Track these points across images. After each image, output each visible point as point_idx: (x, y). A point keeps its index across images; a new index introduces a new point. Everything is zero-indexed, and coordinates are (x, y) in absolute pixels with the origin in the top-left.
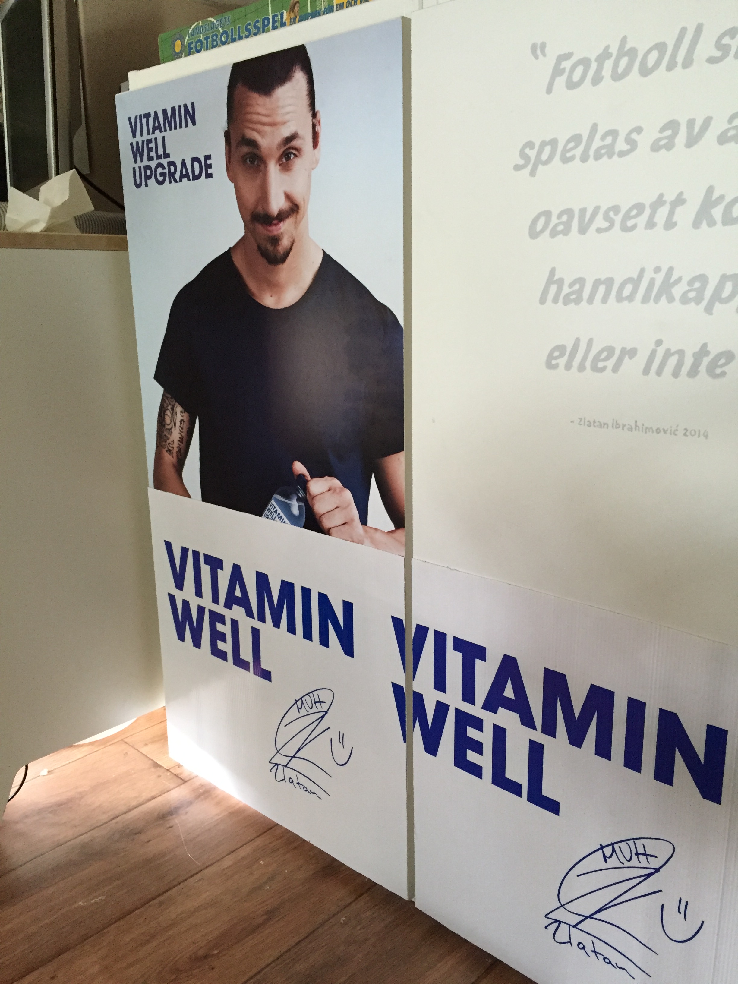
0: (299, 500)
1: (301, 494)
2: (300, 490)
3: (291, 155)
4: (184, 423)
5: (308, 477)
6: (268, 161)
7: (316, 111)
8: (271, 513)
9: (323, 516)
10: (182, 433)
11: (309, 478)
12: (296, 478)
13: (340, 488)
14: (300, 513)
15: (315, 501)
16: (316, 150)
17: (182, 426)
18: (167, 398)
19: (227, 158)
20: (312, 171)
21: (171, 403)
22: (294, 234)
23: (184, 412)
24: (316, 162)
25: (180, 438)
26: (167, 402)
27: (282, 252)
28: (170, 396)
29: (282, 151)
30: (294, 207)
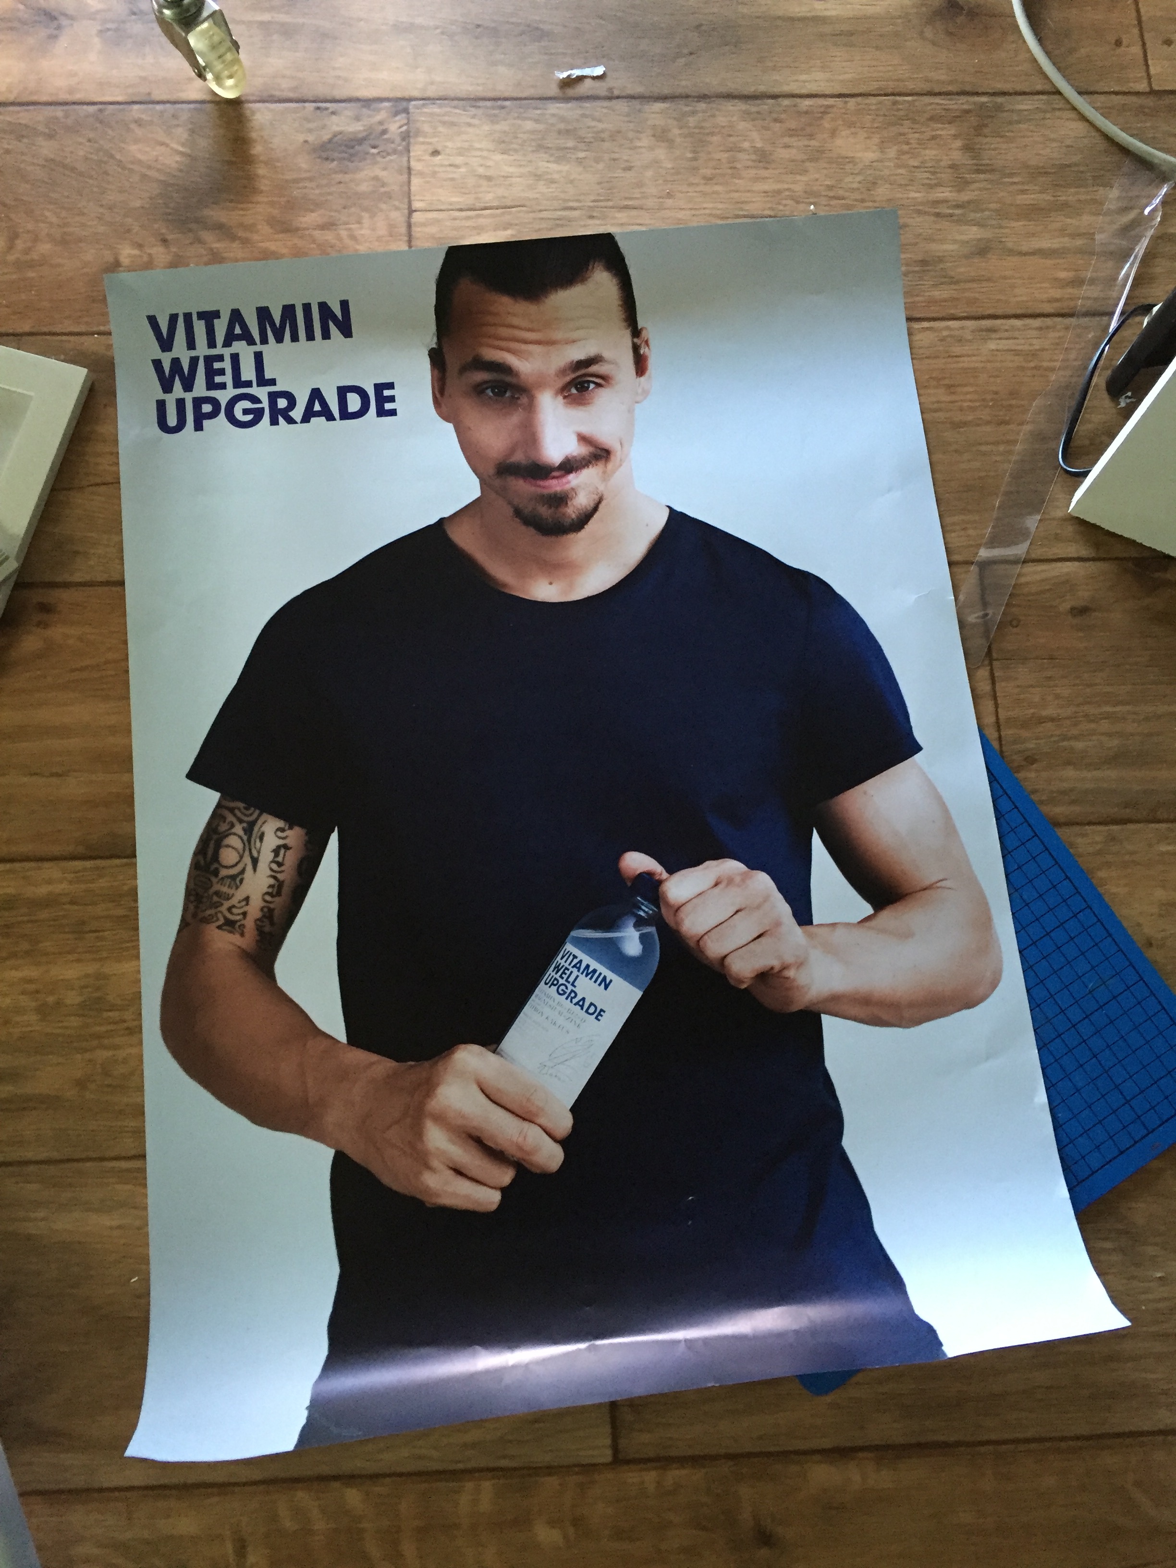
0: (640, 923)
1: (647, 910)
2: (643, 904)
4: (289, 853)
6: (536, 392)
10: (279, 876)
12: (629, 884)
13: (742, 873)
14: (644, 950)
15: (682, 914)
16: (642, 379)
17: (280, 859)
18: (232, 810)
19: (436, 387)
20: (637, 404)
21: (246, 819)
22: (601, 488)
23: (291, 828)
24: (646, 393)
25: (271, 886)
26: (230, 818)
27: (574, 516)
28: (241, 805)
29: (568, 379)
30: (599, 452)
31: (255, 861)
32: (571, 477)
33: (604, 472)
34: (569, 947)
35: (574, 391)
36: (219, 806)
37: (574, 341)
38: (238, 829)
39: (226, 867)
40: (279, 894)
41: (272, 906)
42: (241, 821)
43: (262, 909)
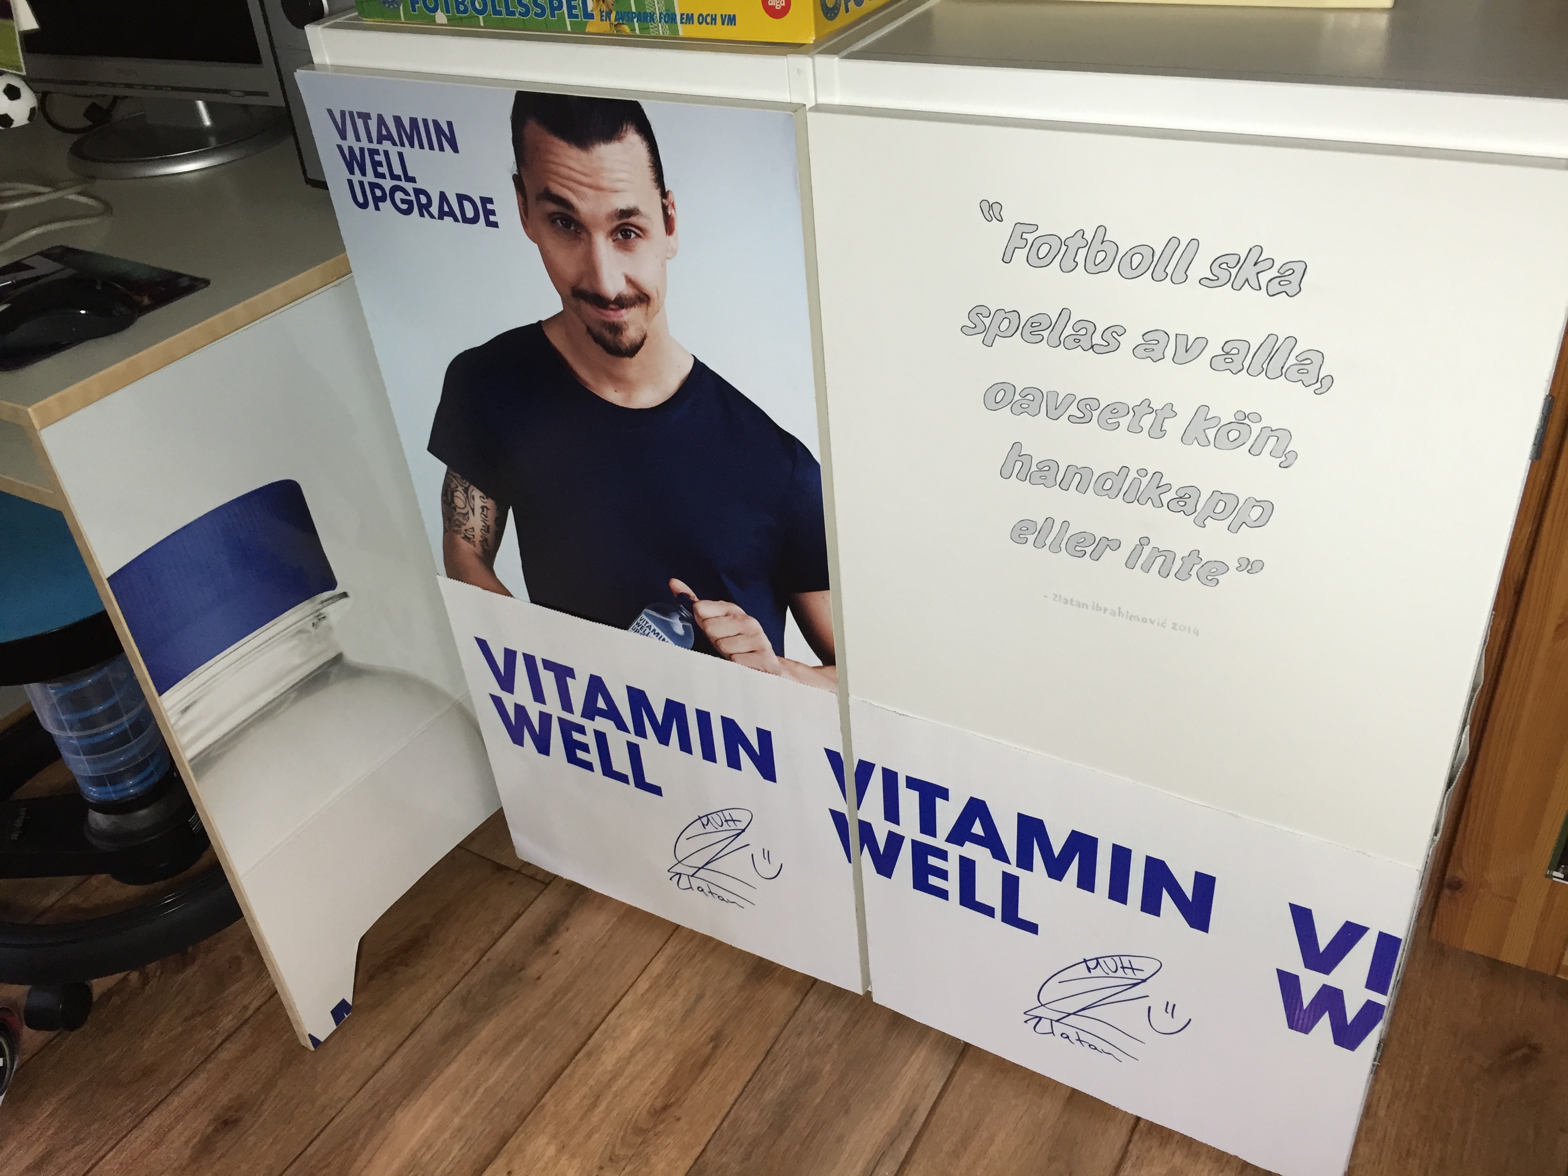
0: (682, 619)
1: (686, 613)
2: (684, 610)
3: (630, 233)
4: (489, 511)
5: (694, 598)
6: (592, 230)
7: (666, 190)
8: (641, 628)
9: (720, 640)
10: (486, 522)
11: (696, 599)
12: (675, 596)
13: (744, 615)
14: (685, 633)
15: (707, 623)
16: (671, 237)
17: (485, 513)
18: (455, 477)
19: (522, 210)
20: (667, 260)
21: (463, 485)
22: (645, 327)
23: (487, 498)
24: (673, 252)
25: (483, 526)
26: (455, 481)
27: (628, 345)
28: (459, 476)
29: (617, 223)
30: (642, 296)
31: (473, 510)
32: (623, 311)
33: (647, 314)
34: (643, 616)
35: (620, 236)
36: (447, 473)
37: (617, 191)
38: (460, 489)
39: (460, 508)
40: (488, 532)
41: (487, 537)
42: (461, 486)
43: (482, 536)
